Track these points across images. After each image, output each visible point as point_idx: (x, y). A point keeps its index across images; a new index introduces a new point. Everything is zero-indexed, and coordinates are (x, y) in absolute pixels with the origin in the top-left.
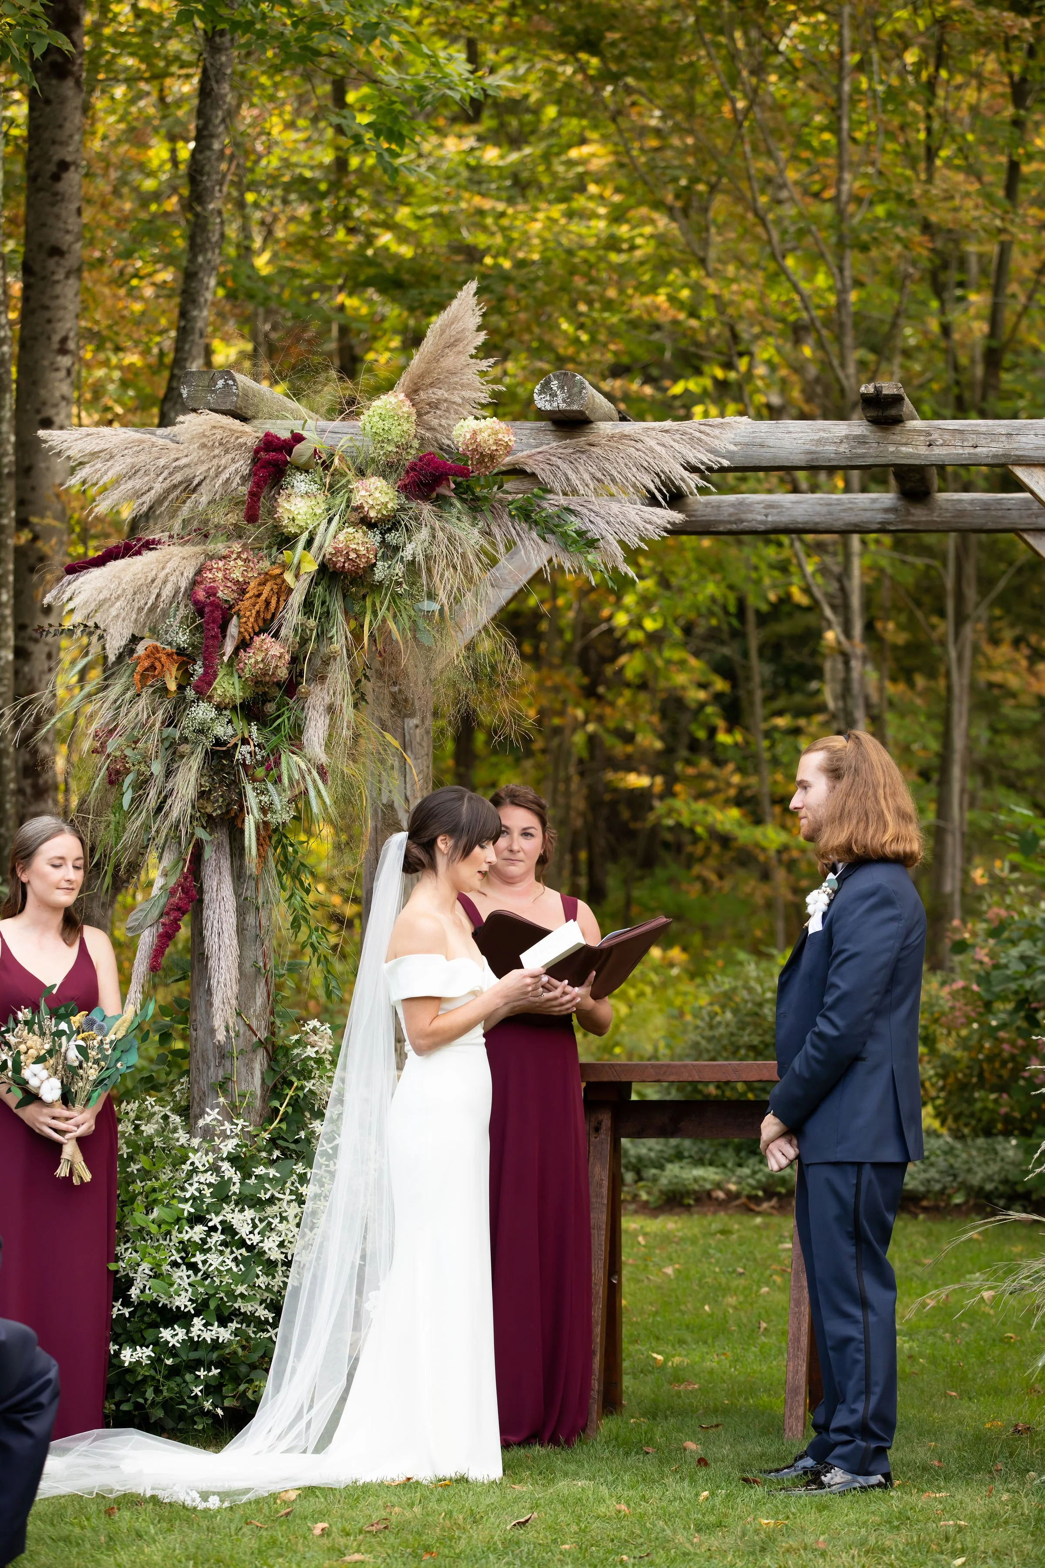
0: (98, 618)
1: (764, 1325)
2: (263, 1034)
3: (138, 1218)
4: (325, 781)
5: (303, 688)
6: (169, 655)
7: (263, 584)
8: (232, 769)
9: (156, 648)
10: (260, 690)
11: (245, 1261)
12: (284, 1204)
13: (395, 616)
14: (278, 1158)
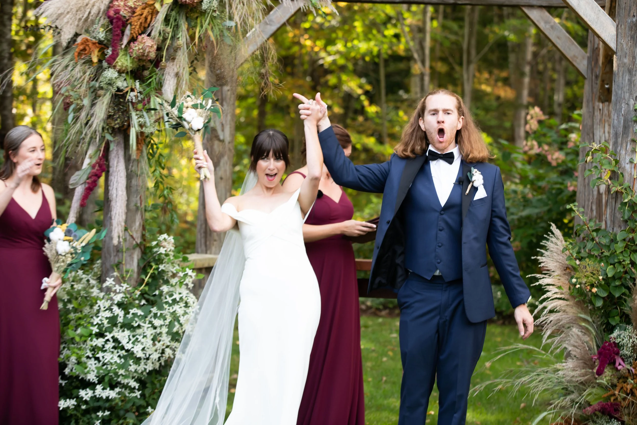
0: (58, 23)
1: (384, 378)
2: (139, 241)
3: (70, 333)
5: (163, 63)
6: (94, 44)
7: (144, 9)
8: (126, 103)
9: (87, 40)
10: (141, 64)
11: (125, 357)
12: (145, 329)
13: (212, 28)
14: (144, 304)
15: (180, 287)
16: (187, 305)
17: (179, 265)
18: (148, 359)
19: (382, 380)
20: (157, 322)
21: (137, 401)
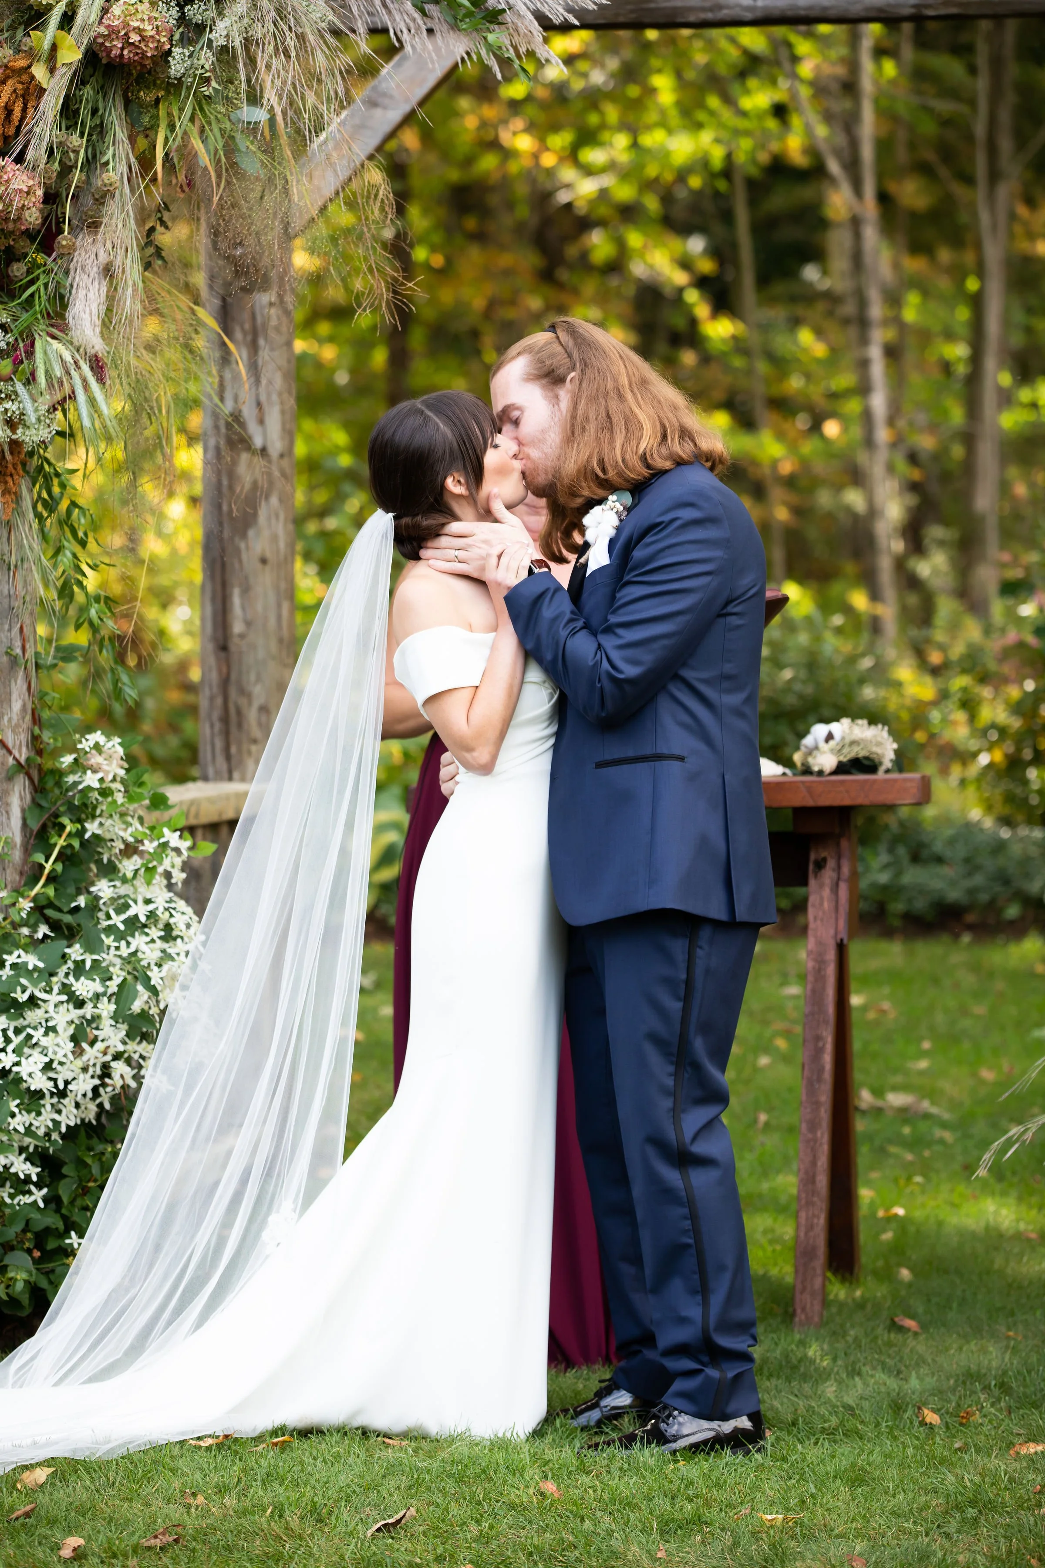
1: (763, 1117)
2: (23, 755)
4: (101, 380)
5: (64, 239)
7: (3, 82)
10: (3, 243)
12: (51, 1008)
13: (202, 131)
14: (46, 936)
15: (149, 883)
16: (169, 934)
17: (141, 820)
18: (62, 1094)
19: (756, 1121)
20: (84, 987)
21: (36, 1216)
